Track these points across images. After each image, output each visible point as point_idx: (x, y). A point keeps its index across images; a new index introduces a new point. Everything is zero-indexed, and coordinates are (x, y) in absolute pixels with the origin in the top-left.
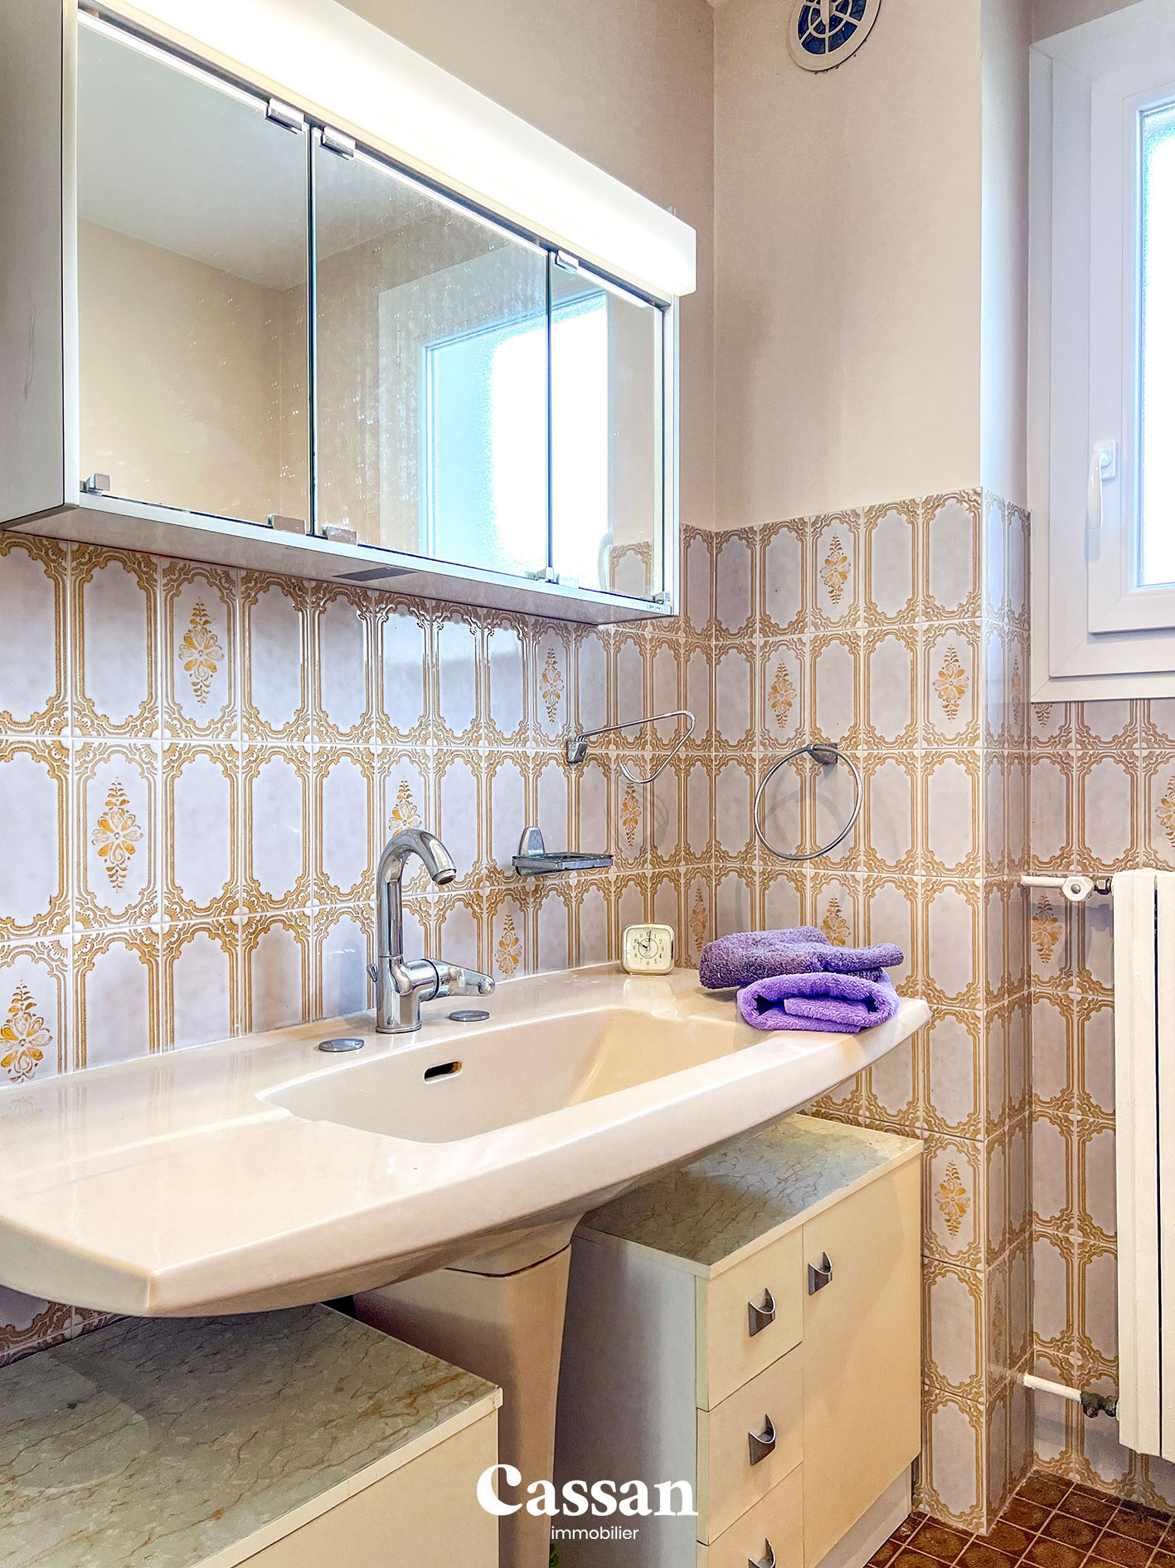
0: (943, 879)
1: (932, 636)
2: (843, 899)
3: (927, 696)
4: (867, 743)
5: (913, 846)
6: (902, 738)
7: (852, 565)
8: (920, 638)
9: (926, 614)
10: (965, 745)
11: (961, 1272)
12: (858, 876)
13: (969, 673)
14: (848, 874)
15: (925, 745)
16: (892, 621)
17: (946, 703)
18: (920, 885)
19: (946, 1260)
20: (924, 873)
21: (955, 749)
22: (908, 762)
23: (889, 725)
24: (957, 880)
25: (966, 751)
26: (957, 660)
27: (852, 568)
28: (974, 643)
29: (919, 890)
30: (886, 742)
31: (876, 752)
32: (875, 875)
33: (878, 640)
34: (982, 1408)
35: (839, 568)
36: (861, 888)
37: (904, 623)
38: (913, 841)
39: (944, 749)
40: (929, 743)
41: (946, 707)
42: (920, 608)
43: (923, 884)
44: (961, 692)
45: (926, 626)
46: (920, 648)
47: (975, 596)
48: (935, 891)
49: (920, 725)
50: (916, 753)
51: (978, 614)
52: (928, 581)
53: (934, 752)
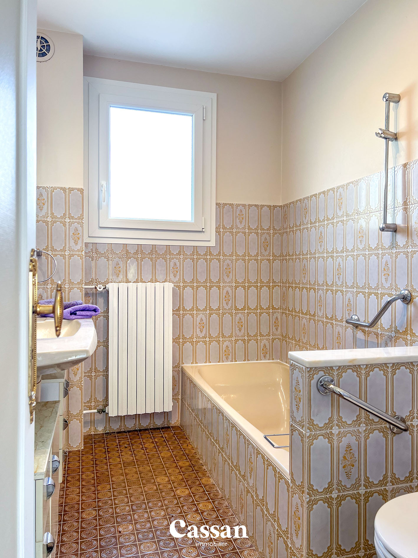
0: (74, 286)
1: (70, 224)
2: (43, 293)
3: (69, 239)
4: (51, 250)
5: (65, 278)
6: (62, 250)
7: (46, 201)
8: (67, 224)
9: (69, 218)
10: (80, 252)
11: (77, 385)
12: (48, 287)
13: (81, 234)
14: (45, 287)
15: (69, 252)
16: (59, 218)
17: (74, 241)
18: (67, 288)
19: (73, 383)
20: (68, 285)
21: (77, 253)
22: (64, 256)
23: (58, 246)
24: (77, 286)
25: (80, 254)
26: (78, 231)
27: (46, 202)
28: (82, 227)
29: (67, 290)
30: (57, 251)
31: (54, 253)
32: (54, 286)
33: (54, 223)
34: (82, 417)
35: (42, 202)
36: (49, 290)
37: (62, 219)
38: (65, 277)
39: (74, 253)
40: (70, 251)
41: (75, 242)
42: (67, 216)
43: (68, 288)
44: (79, 239)
45: (69, 221)
46: (67, 226)
47: (82, 215)
48: (71, 289)
49: (67, 246)
50: (66, 254)
51: (83, 220)
52: (69, 209)
53: (71, 254)
